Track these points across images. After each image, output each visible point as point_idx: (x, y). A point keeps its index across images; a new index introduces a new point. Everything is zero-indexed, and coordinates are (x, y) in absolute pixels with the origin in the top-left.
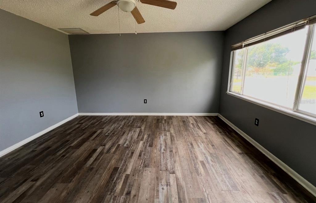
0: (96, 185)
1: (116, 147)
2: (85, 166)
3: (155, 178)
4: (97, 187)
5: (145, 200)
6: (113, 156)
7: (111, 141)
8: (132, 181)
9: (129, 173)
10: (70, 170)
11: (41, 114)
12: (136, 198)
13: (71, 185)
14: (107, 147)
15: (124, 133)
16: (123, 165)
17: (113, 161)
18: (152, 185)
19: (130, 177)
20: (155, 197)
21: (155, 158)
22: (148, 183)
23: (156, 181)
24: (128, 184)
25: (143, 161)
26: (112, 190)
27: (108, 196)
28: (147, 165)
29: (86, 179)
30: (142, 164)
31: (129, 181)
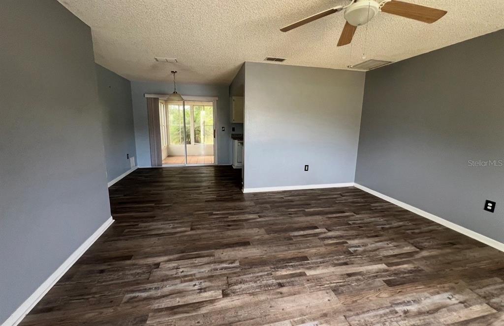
0: (276, 252)
1: (338, 241)
2: (290, 233)
3: (324, 312)
4: (273, 254)
5: (282, 308)
6: (322, 246)
7: (344, 232)
8: (299, 282)
9: (308, 275)
10: (280, 226)
11: (306, 168)
12: (279, 295)
13: (267, 236)
14: (330, 234)
15: (376, 236)
16: (316, 263)
17: (314, 251)
18: (308, 311)
19: (304, 278)
20: (291, 320)
21: (365, 299)
22: (309, 303)
23: (319, 313)
24: (293, 279)
25: (342, 283)
26: (277, 268)
27: (268, 268)
28: (340, 292)
29: (277, 241)
30: (335, 284)
31: (297, 279)
